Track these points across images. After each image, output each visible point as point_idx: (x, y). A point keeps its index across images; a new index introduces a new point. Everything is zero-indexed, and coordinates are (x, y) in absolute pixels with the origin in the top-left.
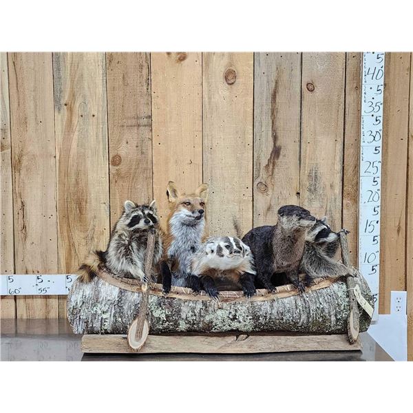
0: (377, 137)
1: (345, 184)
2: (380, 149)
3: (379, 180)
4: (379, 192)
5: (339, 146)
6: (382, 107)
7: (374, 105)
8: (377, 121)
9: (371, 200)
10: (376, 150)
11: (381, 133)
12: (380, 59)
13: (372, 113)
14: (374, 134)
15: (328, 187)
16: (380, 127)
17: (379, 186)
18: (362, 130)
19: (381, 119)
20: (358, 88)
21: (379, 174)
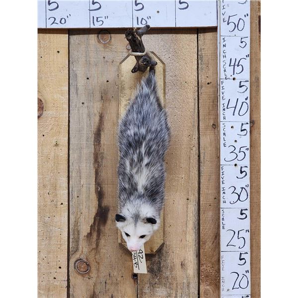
0: (243, 196)
1: (202, 262)
2: (248, 213)
3: (247, 257)
4: (249, 275)
5: (192, 207)
6: (248, 153)
7: (237, 151)
8: (241, 172)
9: (237, 286)
10: (242, 214)
11: (248, 189)
12: (244, 89)
13: (236, 162)
14: (238, 191)
15: (178, 266)
16: (247, 181)
17: (248, 266)
18: (222, 186)
19: (248, 170)
20: (215, 126)
21: (247, 248)
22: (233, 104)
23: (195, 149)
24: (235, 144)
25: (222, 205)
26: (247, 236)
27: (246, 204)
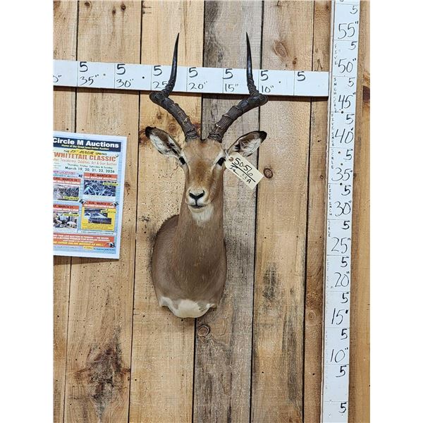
22: (340, 133)
23: (305, 196)
24: (341, 167)
25: (329, 217)
26: (349, 243)
27: (349, 217)
